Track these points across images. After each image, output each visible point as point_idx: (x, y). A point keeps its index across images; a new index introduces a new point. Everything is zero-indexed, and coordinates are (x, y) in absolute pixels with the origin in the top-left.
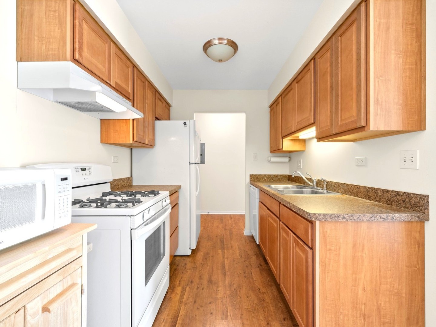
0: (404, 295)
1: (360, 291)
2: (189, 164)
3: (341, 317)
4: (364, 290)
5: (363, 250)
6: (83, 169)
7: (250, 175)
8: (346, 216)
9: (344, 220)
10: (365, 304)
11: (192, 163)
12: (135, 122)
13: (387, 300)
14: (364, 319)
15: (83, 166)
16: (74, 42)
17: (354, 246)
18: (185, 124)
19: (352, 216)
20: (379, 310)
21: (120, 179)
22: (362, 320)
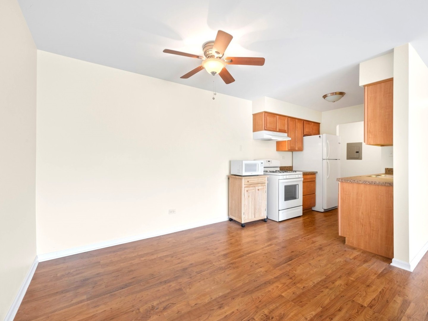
0: (384, 220)
1: (360, 214)
2: (322, 160)
3: (351, 222)
4: (362, 213)
5: (362, 196)
6: (269, 161)
7: (385, 168)
8: (351, 181)
9: (351, 182)
10: (363, 220)
11: (324, 159)
12: (289, 141)
13: (375, 220)
14: (362, 226)
15: (269, 160)
16: (265, 125)
17: (357, 194)
18: (320, 137)
19: (354, 181)
20: (370, 223)
21: (286, 167)
22: (361, 226)
